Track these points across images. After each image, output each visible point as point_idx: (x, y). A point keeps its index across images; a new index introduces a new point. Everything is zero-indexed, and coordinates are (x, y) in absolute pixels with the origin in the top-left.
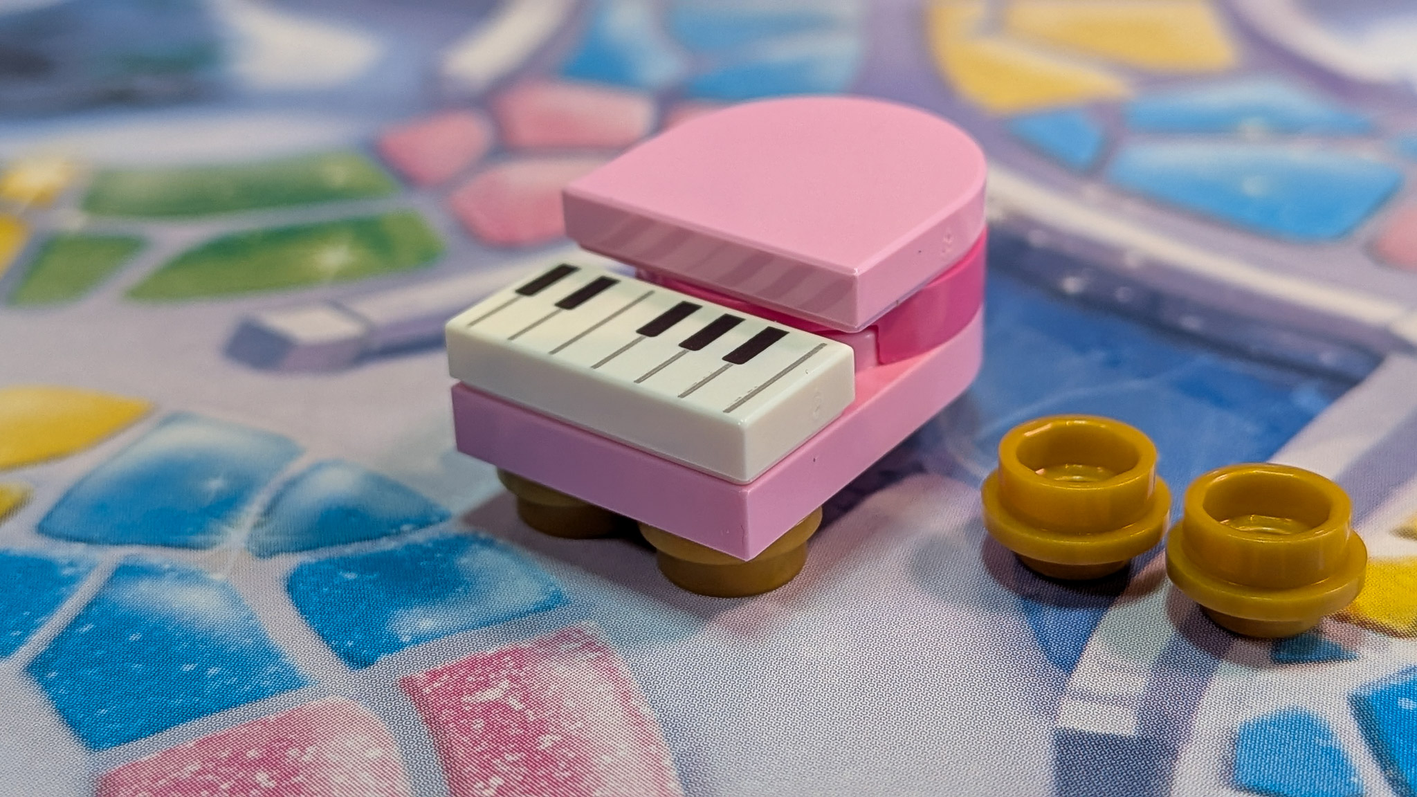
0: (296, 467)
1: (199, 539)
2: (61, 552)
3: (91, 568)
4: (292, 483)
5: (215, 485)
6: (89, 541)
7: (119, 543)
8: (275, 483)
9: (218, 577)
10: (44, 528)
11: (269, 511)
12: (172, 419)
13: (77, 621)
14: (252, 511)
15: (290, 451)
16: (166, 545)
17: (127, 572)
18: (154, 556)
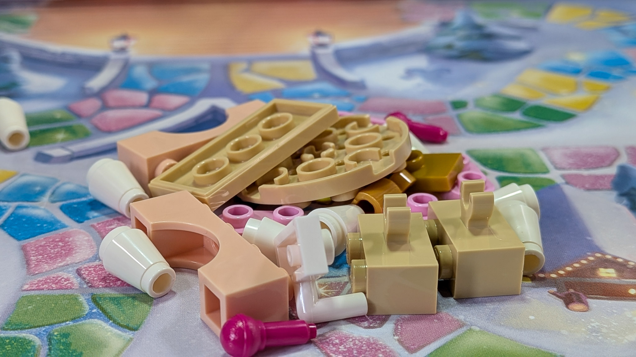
0: (58, 184)
1: (36, 200)
2: (2, 204)
3: (10, 207)
4: (58, 188)
5: (38, 189)
6: (8, 201)
7: (16, 201)
8: (53, 188)
9: (43, 207)
11: (53, 193)
12: (24, 175)
13: (9, 218)
14: (48, 193)
15: (55, 181)
16: (28, 201)
17: (19, 207)
18: (25, 204)
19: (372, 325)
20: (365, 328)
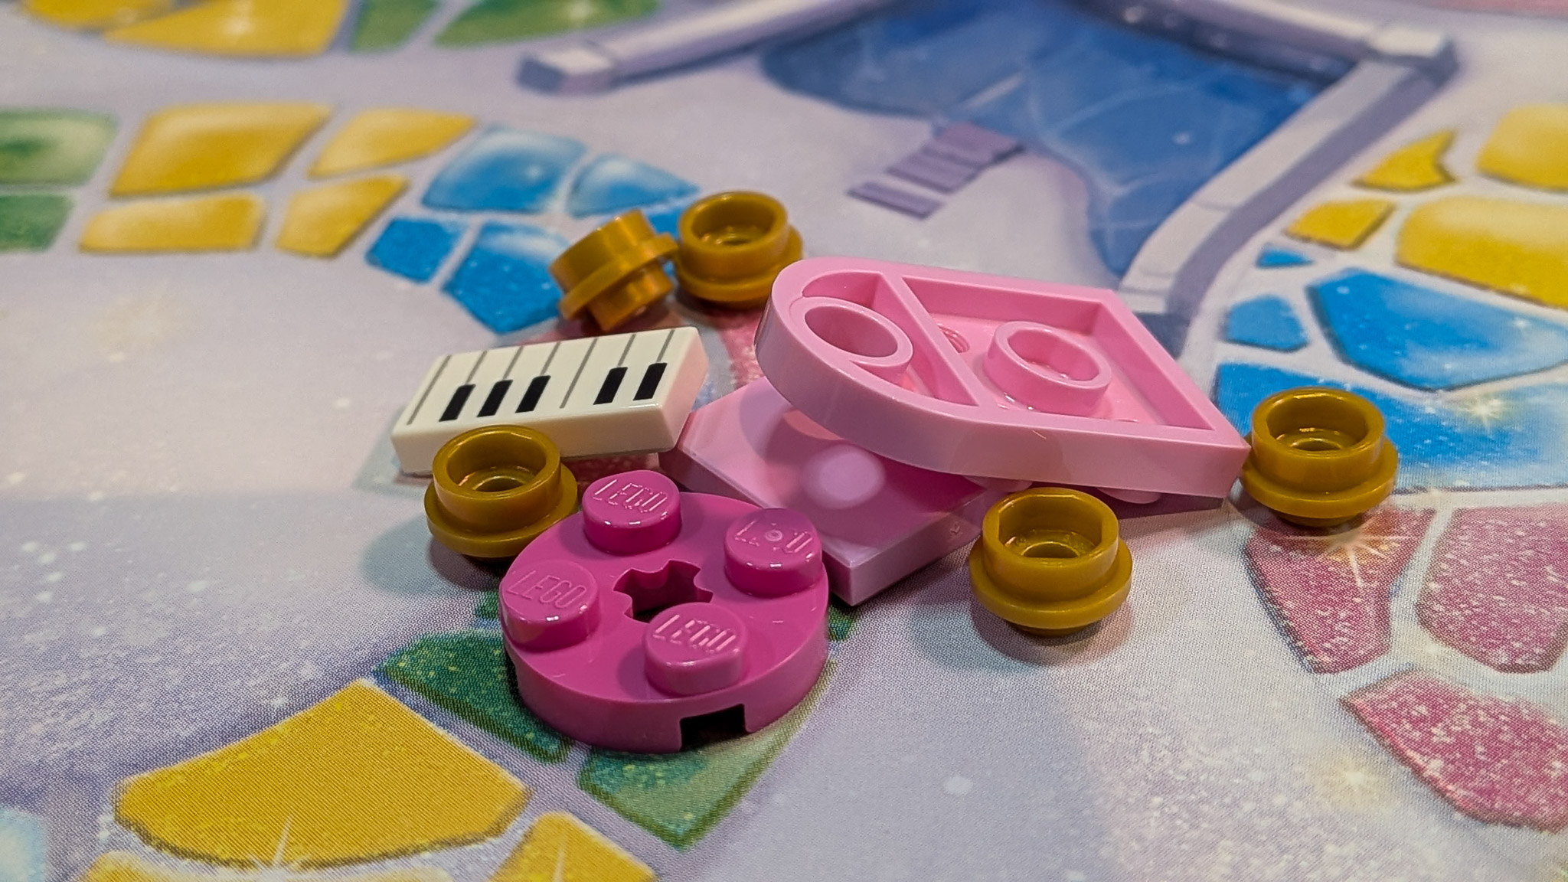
1: (533, 207)
2: (444, 218)
3: (466, 227)
6: (459, 210)
7: (479, 210)
8: (576, 169)
9: (552, 231)
10: (427, 201)
12: (493, 129)
14: (563, 188)
15: (577, 149)
16: (511, 210)
17: (489, 229)
18: (507, 219)
19: (1519, 661)
20: (1503, 668)
